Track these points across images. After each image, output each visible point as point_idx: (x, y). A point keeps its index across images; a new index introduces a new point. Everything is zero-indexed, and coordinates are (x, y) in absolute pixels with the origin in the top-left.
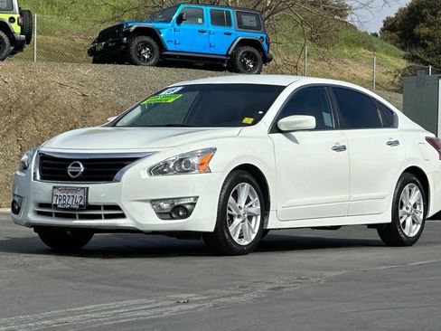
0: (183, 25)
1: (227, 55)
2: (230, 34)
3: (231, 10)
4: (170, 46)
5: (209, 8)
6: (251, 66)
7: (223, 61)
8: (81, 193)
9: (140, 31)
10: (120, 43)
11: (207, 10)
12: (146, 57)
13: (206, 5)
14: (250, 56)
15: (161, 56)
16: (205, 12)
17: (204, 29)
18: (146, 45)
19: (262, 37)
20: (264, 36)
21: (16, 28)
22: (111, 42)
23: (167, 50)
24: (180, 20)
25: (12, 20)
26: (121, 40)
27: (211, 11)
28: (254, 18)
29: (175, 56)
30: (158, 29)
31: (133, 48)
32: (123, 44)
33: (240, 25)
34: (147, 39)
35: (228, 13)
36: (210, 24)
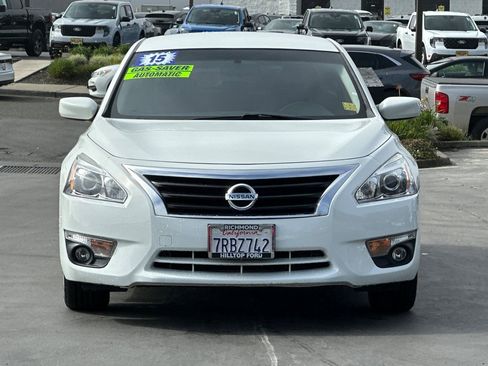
8: (267, 234)
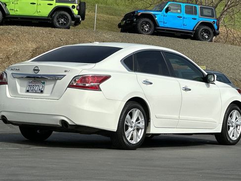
0: (169, 13)
1: (193, 30)
2: (195, 19)
3: (197, 6)
4: (161, 25)
5: (184, 5)
6: (207, 37)
7: (191, 33)
9: (144, 16)
10: (132, 21)
11: (183, 5)
12: (146, 30)
13: (183, 3)
14: (206, 31)
15: (155, 29)
16: (182, 6)
17: (181, 16)
18: (147, 23)
19: (214, 21)
20: (216, 21)
21: (75, 12)
22: (128, 21)
23: (159, 27)
24: (167, 10)
25: (73, 7)
26: (133, 20)
27: (186, 6)
28: (210, 11)
29: (164, 30)
30: (155, 15)
31: (139, 24)
32: (134, 22)
33: (202, 14)
34: (148, 20)
35: (195, 7)
36: (184, 14)
